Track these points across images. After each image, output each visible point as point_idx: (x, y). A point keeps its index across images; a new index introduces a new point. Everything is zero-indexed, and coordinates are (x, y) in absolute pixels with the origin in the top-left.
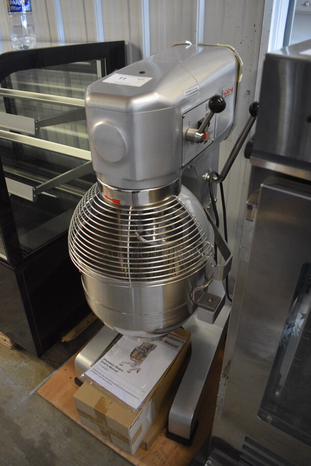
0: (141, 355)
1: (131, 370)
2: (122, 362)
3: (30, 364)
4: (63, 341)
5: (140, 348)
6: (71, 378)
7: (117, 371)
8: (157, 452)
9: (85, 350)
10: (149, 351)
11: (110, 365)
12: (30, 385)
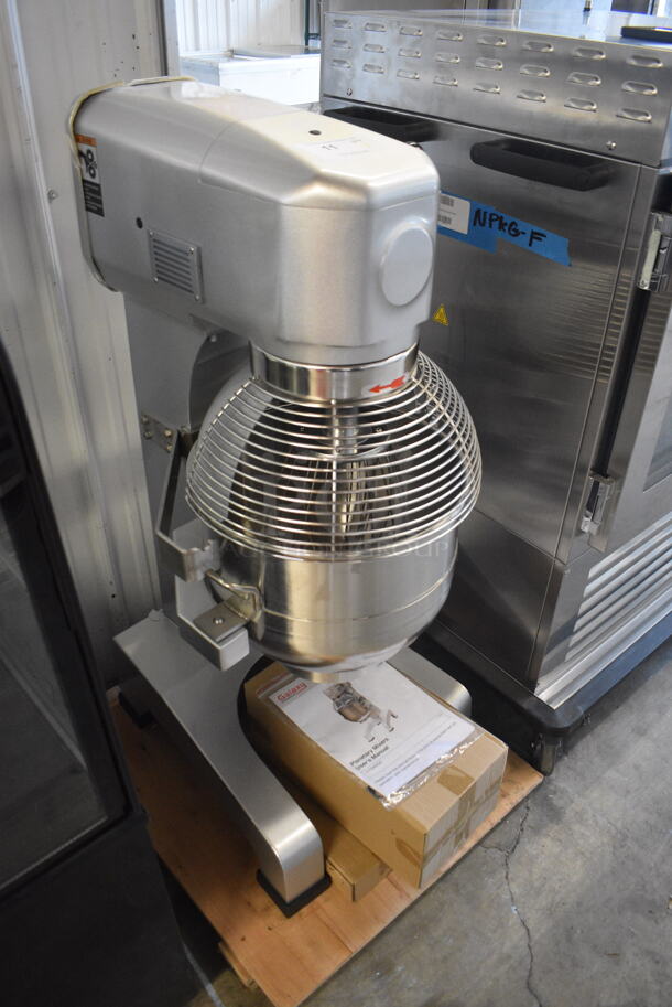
1: (388, 725)
2: (367, 736)
5: (338, 704)
6: (270, 929)
7: (386, 748)
10: (351, 691)
11: (369, 757)
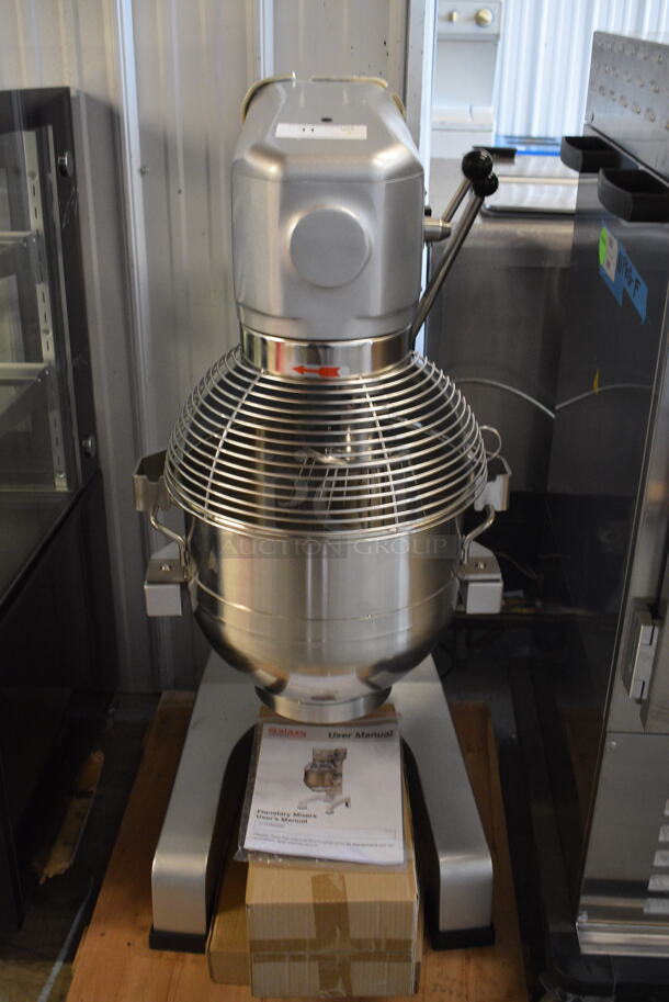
0: (328, 776)
1: (333, 807)
2: (301, 803)
4: (46, 880)
5: (313, 765)
7: (304, 822)
8: (436, 985)
9: (165, 838)
10: (338, 764)
11: (280, 817)
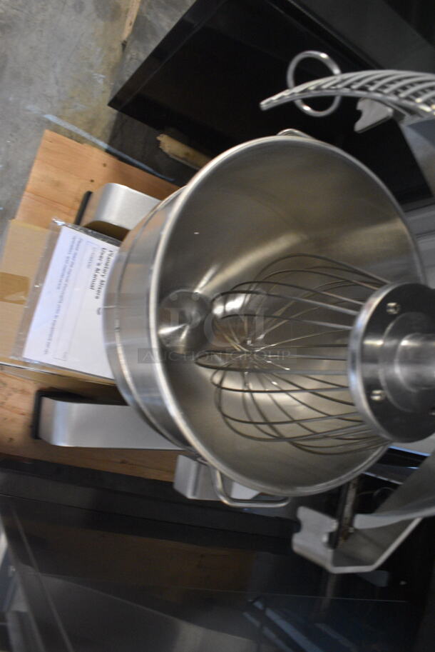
3: (103, 92)
4: (159, 138)
6: (92, 181)
12: (64, 108)
